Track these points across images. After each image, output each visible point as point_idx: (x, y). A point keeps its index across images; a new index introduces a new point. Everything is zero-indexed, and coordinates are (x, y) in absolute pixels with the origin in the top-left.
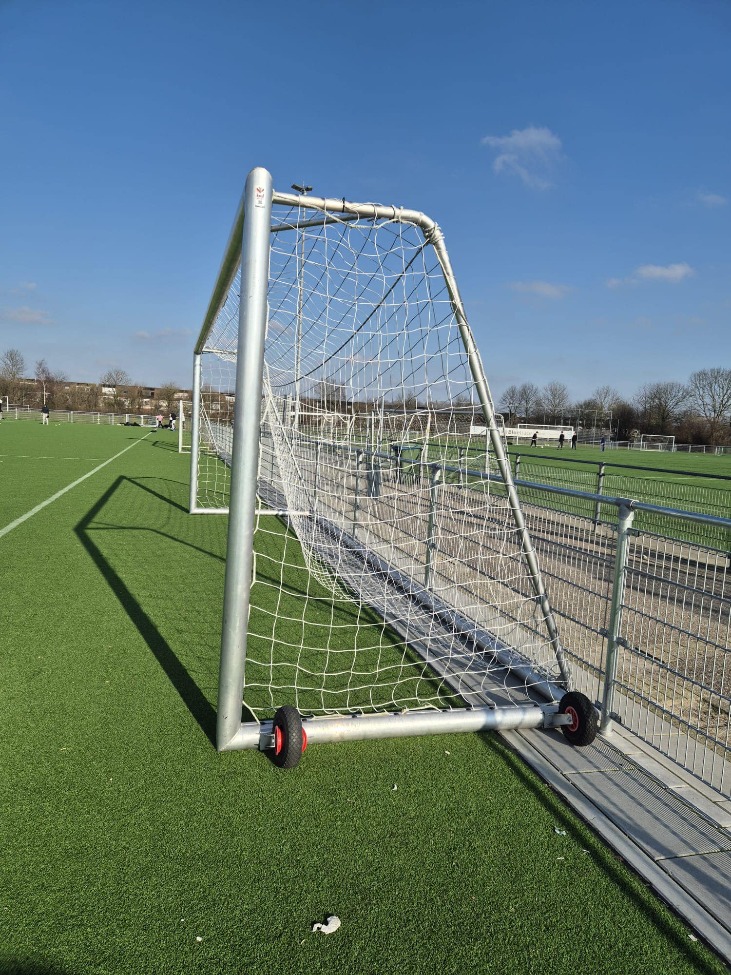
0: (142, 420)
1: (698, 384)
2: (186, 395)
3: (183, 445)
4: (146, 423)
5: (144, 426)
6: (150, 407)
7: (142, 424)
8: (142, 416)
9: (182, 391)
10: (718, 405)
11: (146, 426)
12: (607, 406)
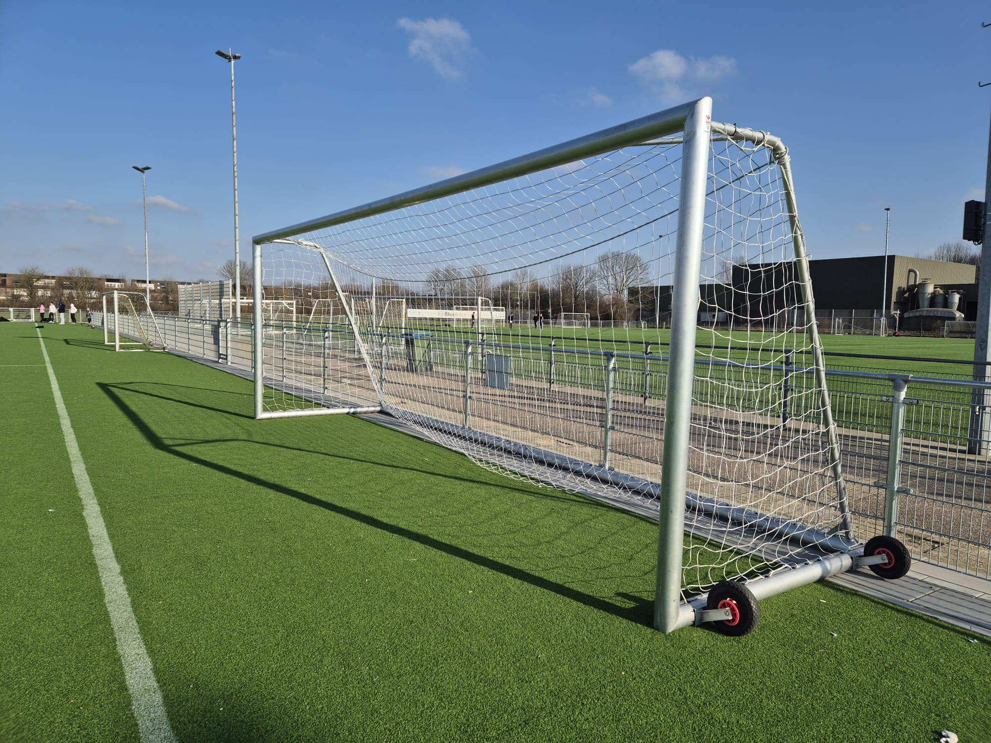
0: (12, 315)
1: (603, 266)
2: (53, 281)
3: (120, 342)
4: (17, 317)
5: (15, 320)
6: (4, 298)
7: (12, 318)
8: (11, 309)
9: (48, 277)
10: (619, 284)
11: (17, 320)
12: (525, 288)
